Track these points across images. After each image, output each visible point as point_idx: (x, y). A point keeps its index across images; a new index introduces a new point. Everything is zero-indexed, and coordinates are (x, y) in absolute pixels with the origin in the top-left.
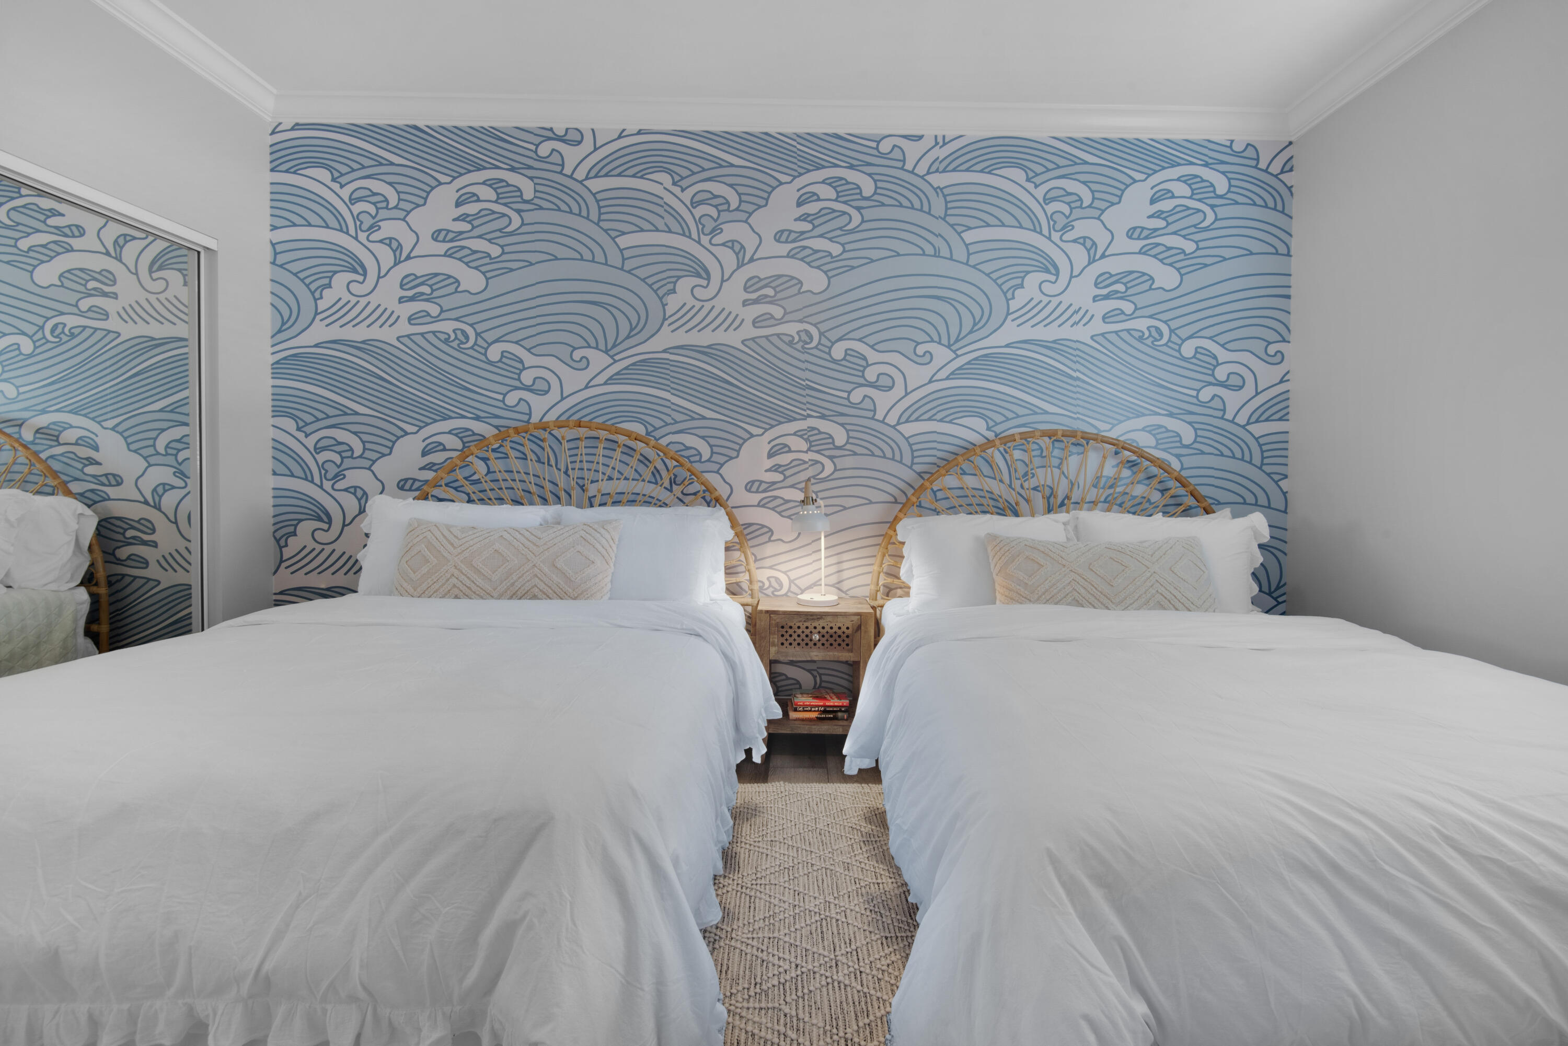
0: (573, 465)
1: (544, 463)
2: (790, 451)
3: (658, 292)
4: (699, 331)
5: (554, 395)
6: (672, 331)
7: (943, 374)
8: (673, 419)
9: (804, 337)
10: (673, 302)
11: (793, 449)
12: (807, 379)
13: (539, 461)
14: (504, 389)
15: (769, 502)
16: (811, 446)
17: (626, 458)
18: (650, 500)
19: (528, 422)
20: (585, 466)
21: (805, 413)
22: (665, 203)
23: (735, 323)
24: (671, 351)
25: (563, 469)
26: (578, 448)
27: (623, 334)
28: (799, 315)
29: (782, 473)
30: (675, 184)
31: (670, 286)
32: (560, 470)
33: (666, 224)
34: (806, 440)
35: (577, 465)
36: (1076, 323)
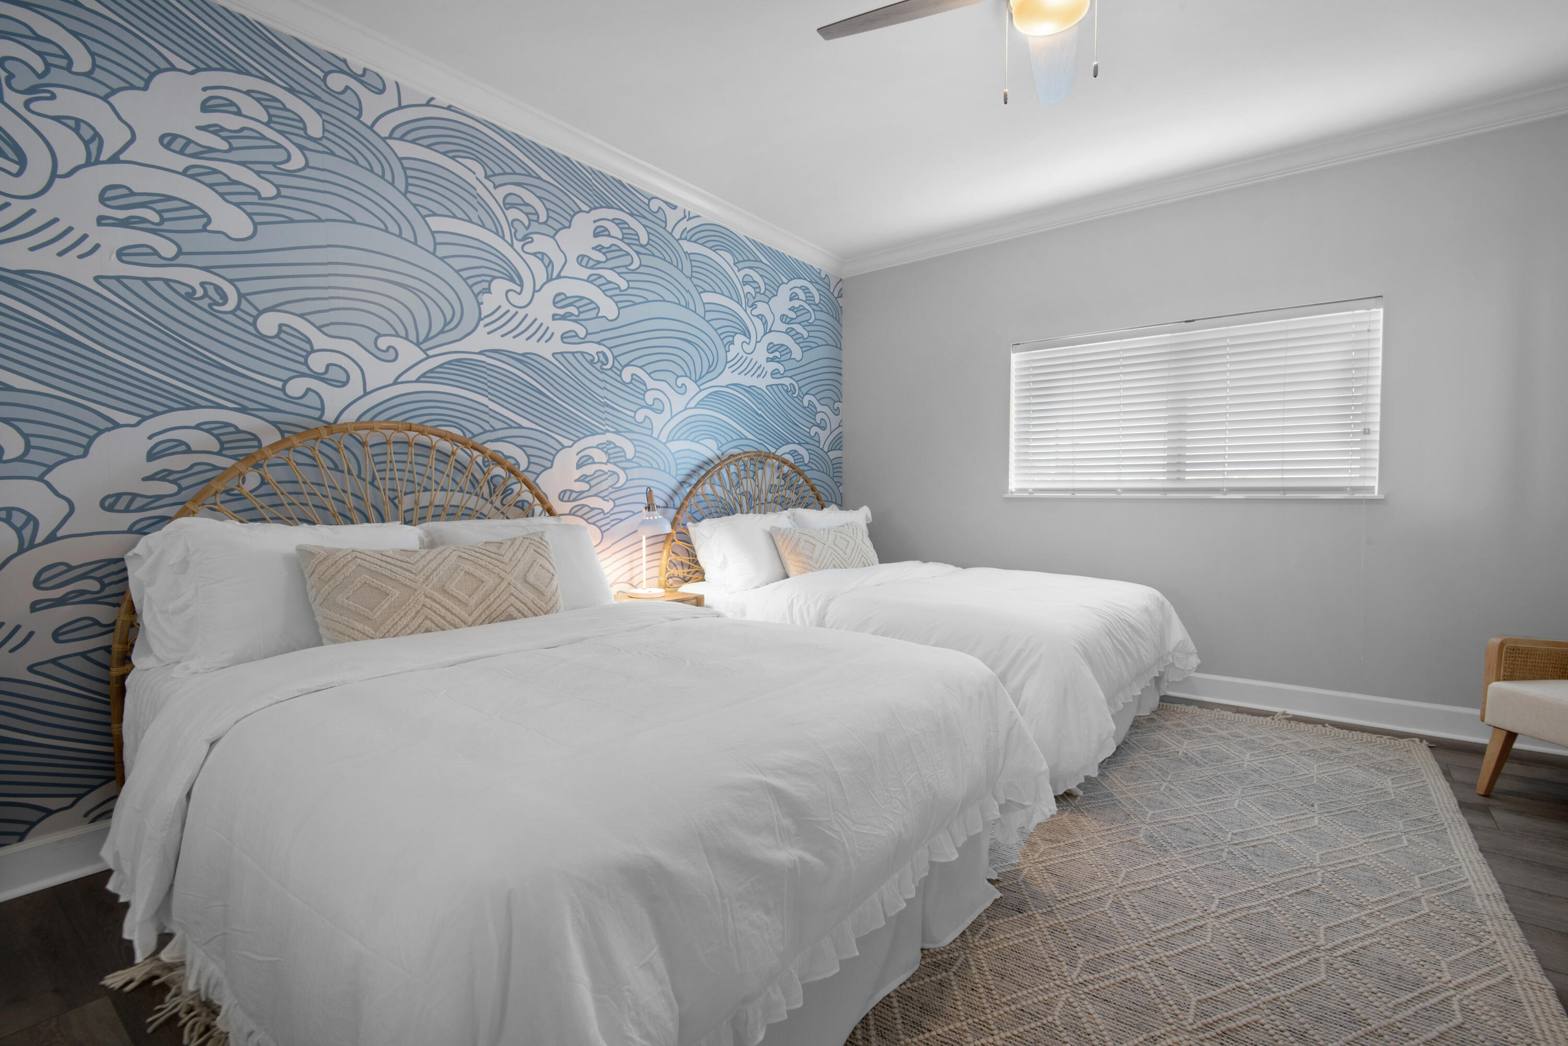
0: (382, 474)
1: (343, 472)
2: (594, 463)
3: (474, 288)
4: (514, 337)
5: (354, 387)
6: (489, 333)
7: (692, 404)
8: (491, 426)
9: (602, 359)
10: (489, 303)
11: (596, 461)
12: (605, 397)
13: (336, 468)
14: (285, 375)
15: (578, 511)
16: (610, 458)
17: (441, 466)
18: (469, 512)
19: (320, 419)
20: (397, 475)
21: (604, 428)
22: (478, 194)
23: (545, 336)
24: (487, 353)
25: (369, 479)
26: (386, 454)
27: (436, 329)
28: (597, 338)
29: (588, 482)
30: (487, 177)
31: (486, 285)
32: (364, 480)
33: (479, 217)
34: (606, 453)
35: (388, 475)
36: (759, 376)
